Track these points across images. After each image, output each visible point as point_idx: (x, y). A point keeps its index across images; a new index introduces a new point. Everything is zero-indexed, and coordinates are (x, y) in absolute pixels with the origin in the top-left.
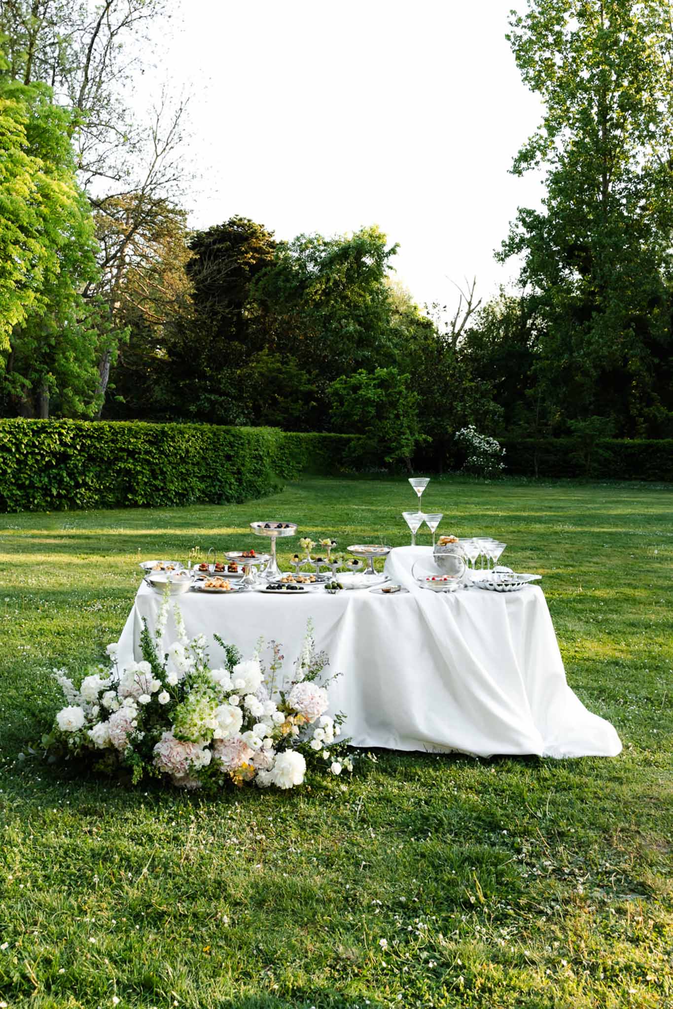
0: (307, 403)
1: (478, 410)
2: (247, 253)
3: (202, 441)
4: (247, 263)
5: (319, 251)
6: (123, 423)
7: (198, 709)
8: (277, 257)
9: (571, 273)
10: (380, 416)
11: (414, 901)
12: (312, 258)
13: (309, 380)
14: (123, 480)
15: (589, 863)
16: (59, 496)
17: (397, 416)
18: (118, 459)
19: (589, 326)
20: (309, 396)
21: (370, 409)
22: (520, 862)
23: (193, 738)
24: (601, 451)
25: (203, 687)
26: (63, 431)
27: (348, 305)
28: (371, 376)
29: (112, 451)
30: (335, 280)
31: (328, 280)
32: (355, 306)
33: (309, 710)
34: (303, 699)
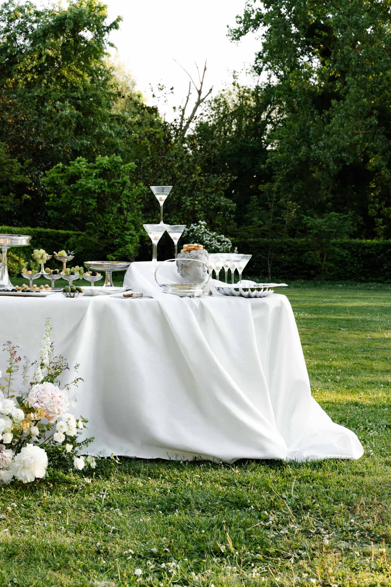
0: (19, 196)
1: (208, 205)
5: (30, 21)
9: (310, 60)
10: (101, 209)
11: (166, 551)
12: (22, 27)
13: (21, 170)
15: (334, 525)
17: (120, 211)
19: (329, 115)
20: (21, 188)
21: (90, 201)
22: (268, 528)
24: (337, 250)
27: (64, 86)
28: (91, 164)
30: (48, 56)
31: (40, 56)
32: (72, 87)
33: (49, 409)
34: (43, 398)
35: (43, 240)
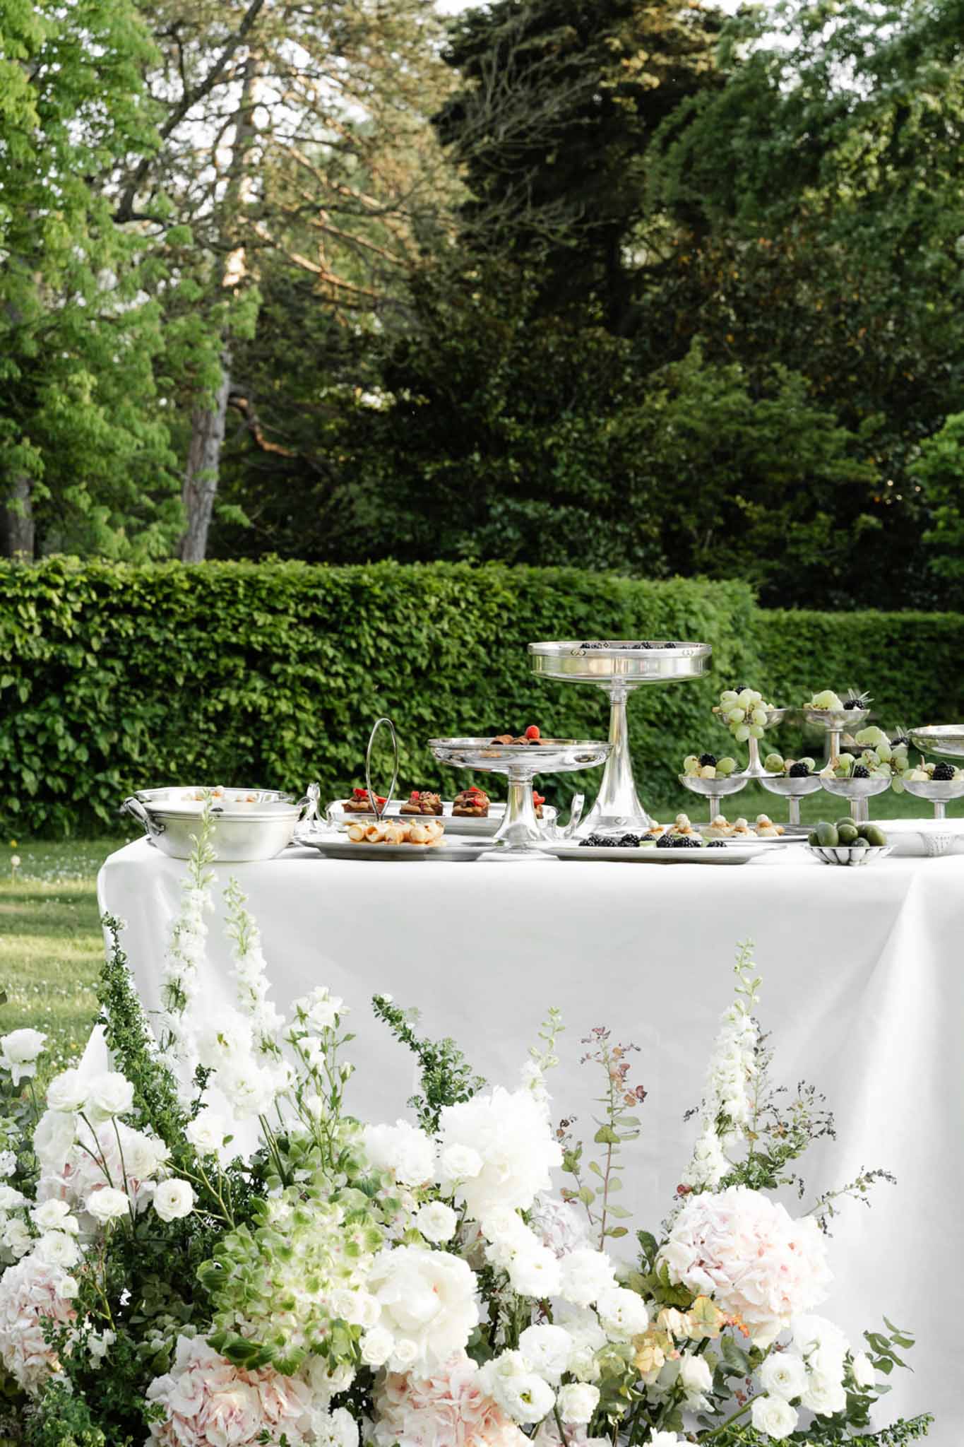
0: (845, 521)
2: (628, 54)
3: (484, 615)
4: (631, 90)
6: (231, 564)
7: (299, 1249)
8: (730, 59)
12: (846, 45)
13: (850, 448)
14: (236, 745)
16: (45, 793)
18: (216, 681)
20: (851, 496)
23: (281, 1355)
25: (330, 1181)
26: (54, 595)
29: (199, 655)
34: (722, 1250)
35: (919, 649)
